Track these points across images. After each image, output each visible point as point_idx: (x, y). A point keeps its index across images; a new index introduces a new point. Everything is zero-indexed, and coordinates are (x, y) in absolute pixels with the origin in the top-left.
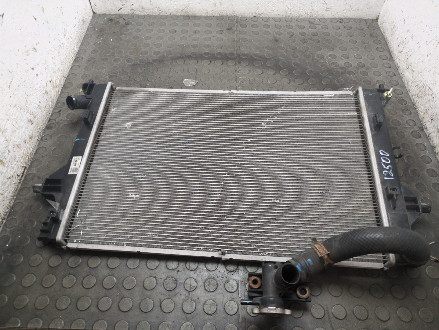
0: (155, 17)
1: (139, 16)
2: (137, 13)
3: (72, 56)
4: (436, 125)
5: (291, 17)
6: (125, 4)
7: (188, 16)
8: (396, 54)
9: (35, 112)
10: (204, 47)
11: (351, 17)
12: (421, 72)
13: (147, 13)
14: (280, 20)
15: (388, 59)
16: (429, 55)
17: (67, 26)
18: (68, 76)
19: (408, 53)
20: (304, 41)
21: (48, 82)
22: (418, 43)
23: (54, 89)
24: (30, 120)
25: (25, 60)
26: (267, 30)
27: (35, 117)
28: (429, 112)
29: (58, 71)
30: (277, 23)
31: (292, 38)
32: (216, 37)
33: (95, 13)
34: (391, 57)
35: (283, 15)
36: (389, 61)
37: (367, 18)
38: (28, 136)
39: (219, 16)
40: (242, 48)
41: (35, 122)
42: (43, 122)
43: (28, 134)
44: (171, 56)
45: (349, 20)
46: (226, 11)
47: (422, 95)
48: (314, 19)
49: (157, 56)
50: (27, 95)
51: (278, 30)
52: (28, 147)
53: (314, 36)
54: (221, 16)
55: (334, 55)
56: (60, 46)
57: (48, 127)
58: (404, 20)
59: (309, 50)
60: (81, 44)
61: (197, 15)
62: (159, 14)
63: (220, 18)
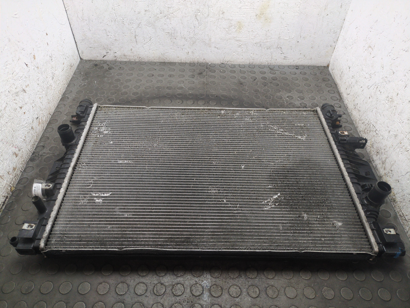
0: (136, 63)
1: (121, 62)
2: (120, 60)
3: (59, 96)
4: (381, 158)
5: (254, 64)
6: (109, 52)
7: (164, 63)
8: (345, 96)
9: (20, 146)
10: (177, 88)
11: (306, 64)
12: (366, 112)
13: (128, 59)
14: (244, 66)
15: (339, 100)
16: (371, 98)
17: (56, 70)
18: (53, 114)
19: (355, 95)
20: (265, 85)
21: (35, 119)
22: (362, 87)
23: (40, 125)
24: (15, 153)
25: (14, 100)
26: (233, 75)
27: (19, 150)
28: (374, 146)
29: (45, 109)
30: (242, 69)
31: (255, 82)
32: (189, 81)
33: (82, 59)
34: (341, 98)
35: (247, 62)
36: (340, 101)
37: (319, 66)
38: (12, 167)
39: (191, 62)
40: (211, 90)
41: (20, 155)
42: (27, 155)
43: (12, 166)
44: (148, 96)
45: (304, 67)
46: (198, 59)
47: (368, 131)
48: (274, 66)
49: (136, 96)
50: (14, 131)
51: (243, 75)
52: (11, 178)
53: (274, 80)
54: (193, 63)
55: (291, 96)
56: (48, 88)
57: (32, 159)
58: (349, 68)
59: (270, 92)
60: (68, 85)
61: (172, 61)
62: (139, 60)
63: (192, 64)
